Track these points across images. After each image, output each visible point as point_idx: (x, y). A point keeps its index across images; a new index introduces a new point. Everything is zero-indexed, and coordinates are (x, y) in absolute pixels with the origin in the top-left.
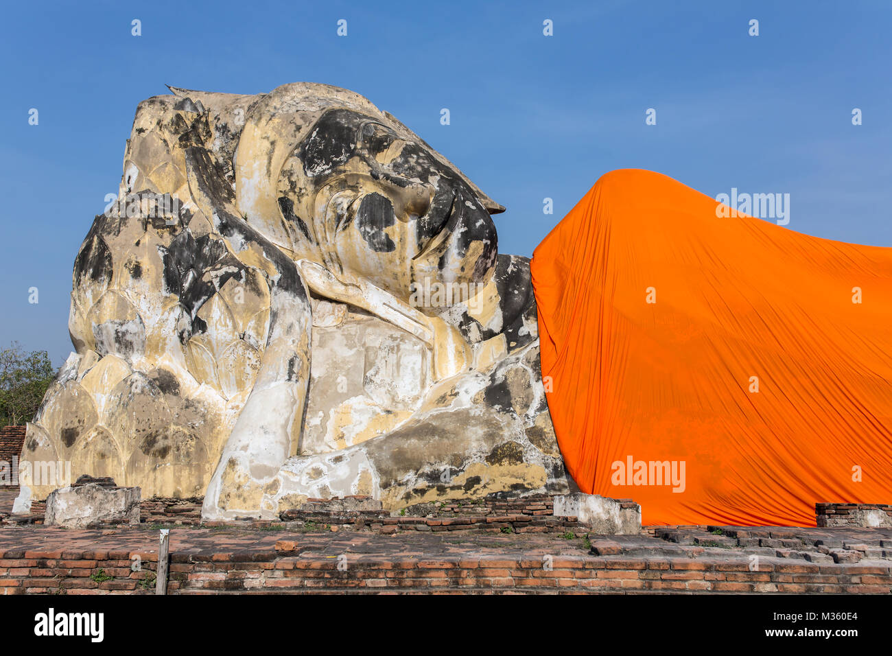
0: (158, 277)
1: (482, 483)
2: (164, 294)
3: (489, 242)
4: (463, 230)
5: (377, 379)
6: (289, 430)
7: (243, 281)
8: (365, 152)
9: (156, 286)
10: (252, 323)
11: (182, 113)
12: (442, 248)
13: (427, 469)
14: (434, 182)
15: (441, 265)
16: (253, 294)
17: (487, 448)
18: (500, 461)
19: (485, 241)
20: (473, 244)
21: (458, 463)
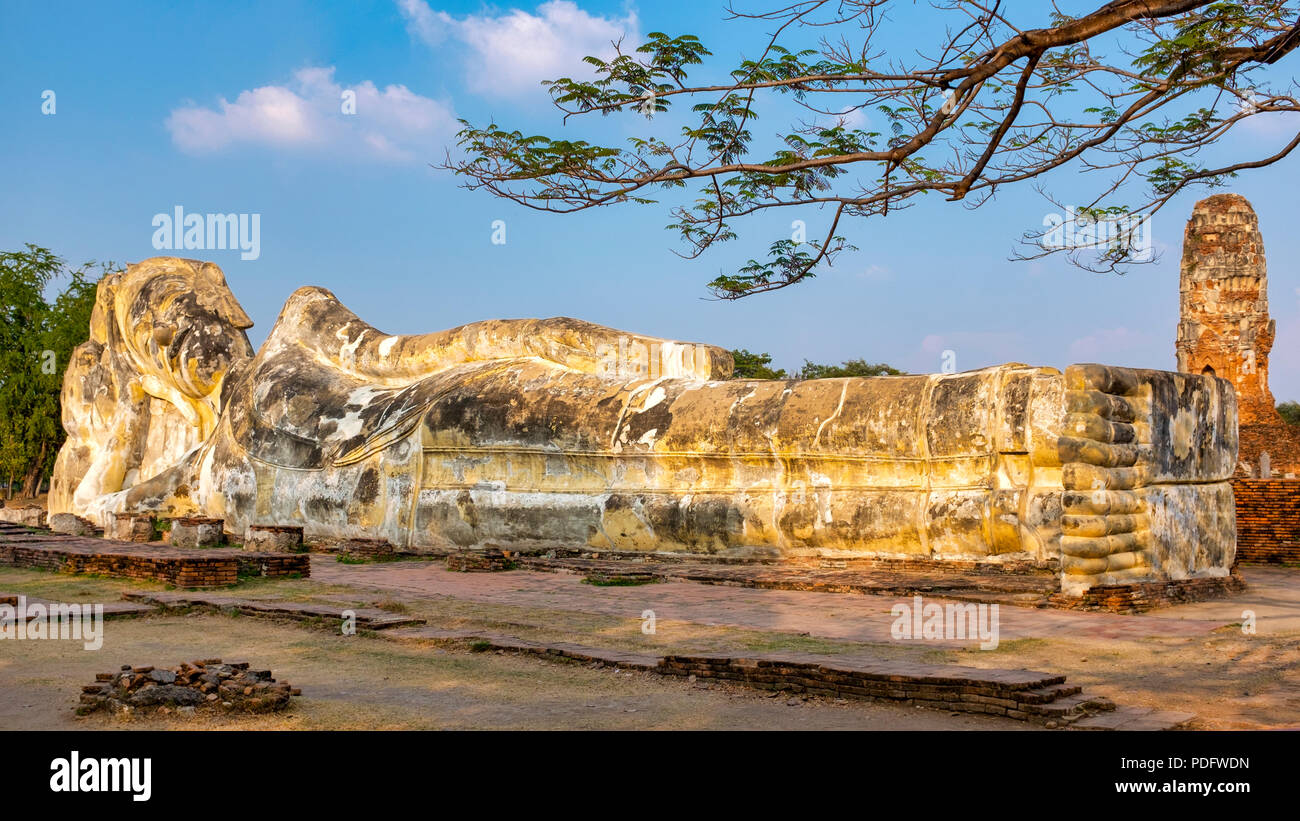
0: (80, 394)
1: (177, 508)
2: (84, 403)
3: (202, 357)
4: (187, 352)
5: (169, 447)
6: (101, 479)
7: (105, 394)
8: (154, 307)
9: (79, 400)
10: (110, 418)
11: (110, 287)
12: (179, 365)
13: (147, 501)
14: (180, 321)
15: (181, 374)
16: (110, 401)
17: (174, 488)
18: (179, 496)
19: (197, 358)
20: (190, 361)
21: (161, 497)
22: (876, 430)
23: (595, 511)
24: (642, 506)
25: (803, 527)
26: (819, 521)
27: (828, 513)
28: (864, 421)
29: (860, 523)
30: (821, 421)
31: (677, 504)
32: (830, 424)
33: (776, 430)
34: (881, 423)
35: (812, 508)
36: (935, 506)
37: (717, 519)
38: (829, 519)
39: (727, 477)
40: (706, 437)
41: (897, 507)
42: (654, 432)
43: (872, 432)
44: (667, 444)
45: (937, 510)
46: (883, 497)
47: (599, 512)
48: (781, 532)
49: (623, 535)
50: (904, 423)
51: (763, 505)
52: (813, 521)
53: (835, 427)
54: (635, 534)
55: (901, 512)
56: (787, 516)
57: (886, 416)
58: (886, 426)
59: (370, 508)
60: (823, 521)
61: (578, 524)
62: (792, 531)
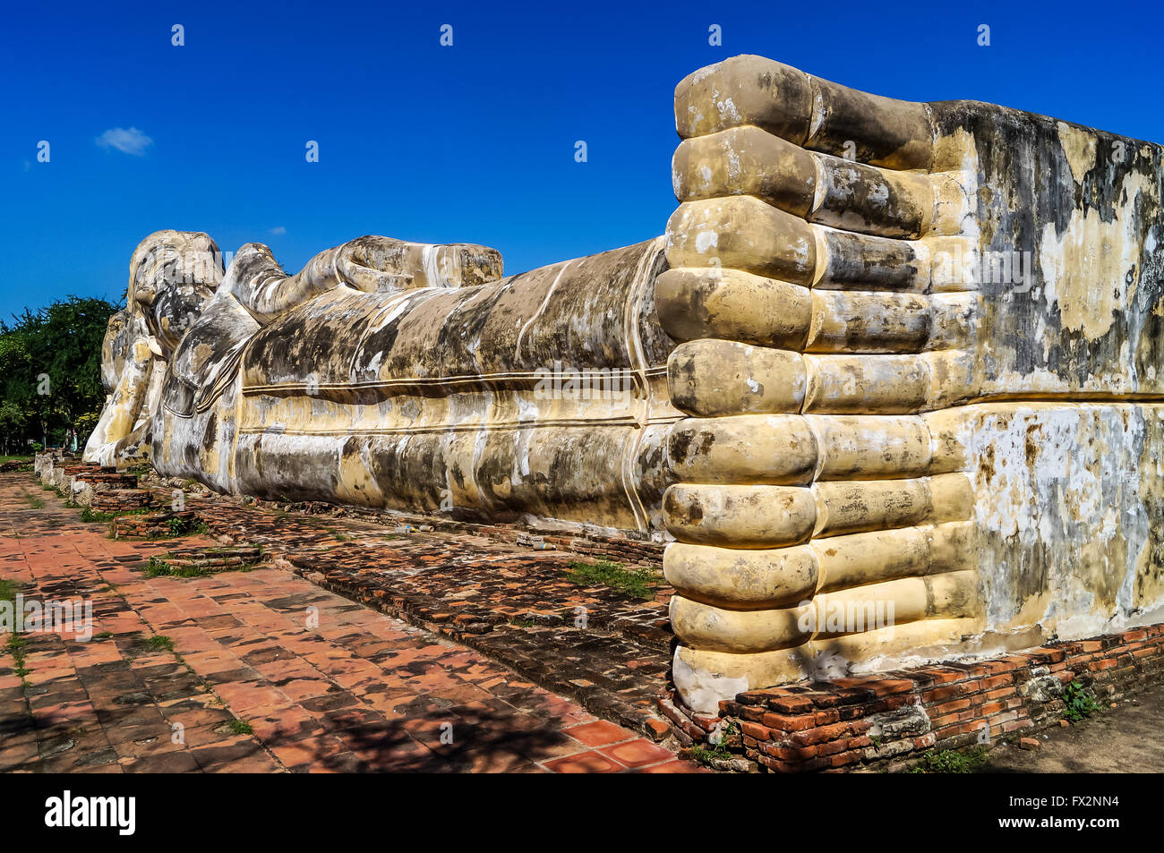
0: (110, 356)
2: (112, 363)
3: (172, 316)
4: (161, 312)
6: (106, 430)
7: (120, 354)
12: (157, 324)
14: (159, 284)
16: (124, 360)
18: (148, 444)
19: (167, 317)
21: (136, 445)
22: (579, 329)
23: (335, 457)
24: (369, 450)
25: (500, 481)
26: (516, 471)
27: (525, 461)
28: (567, 317)
29: (559, 476)
30: (523, 323)
31: (395, 447)
32: (531, 327)
33: (479, 342)
34: (585, 318)
35: (510, 452)
36: (647, 451)
37: (424, 468)
38: (526, 471)
39: (443, 411)
40: (420, 357)
41: (601, 453)
42: (380, 354)
43: (574, 334)
44: (390, 369)
45: (649, 457)
46: (588, 436)
47: (338, 459)
48: (480, 488)
49: (356, 487)
50: (610, 315)
51: (464, 449)
52: (509, 473)
53: (536, 331)
54: (364, 486)
55: (605, 460)
56: (485, 464)
57: (592, 306)
58: (590, 322)
59: (210, 454)
60: (520, 473)
61: (324, 473)
62: (491, 487)
